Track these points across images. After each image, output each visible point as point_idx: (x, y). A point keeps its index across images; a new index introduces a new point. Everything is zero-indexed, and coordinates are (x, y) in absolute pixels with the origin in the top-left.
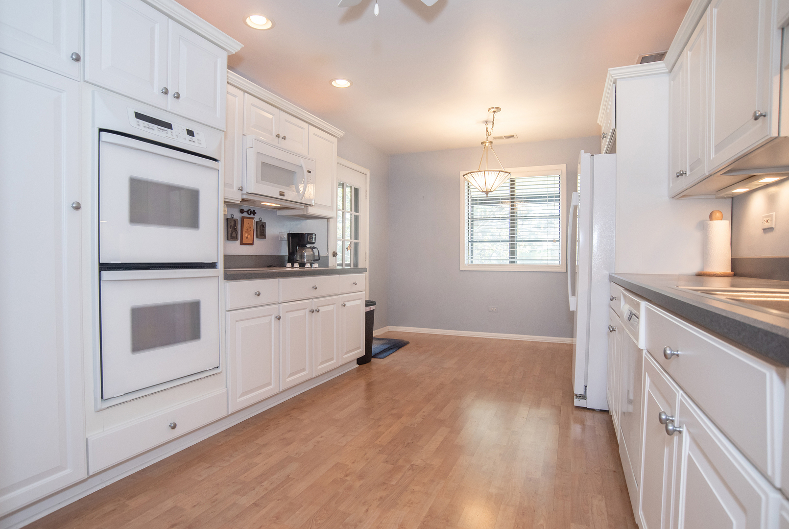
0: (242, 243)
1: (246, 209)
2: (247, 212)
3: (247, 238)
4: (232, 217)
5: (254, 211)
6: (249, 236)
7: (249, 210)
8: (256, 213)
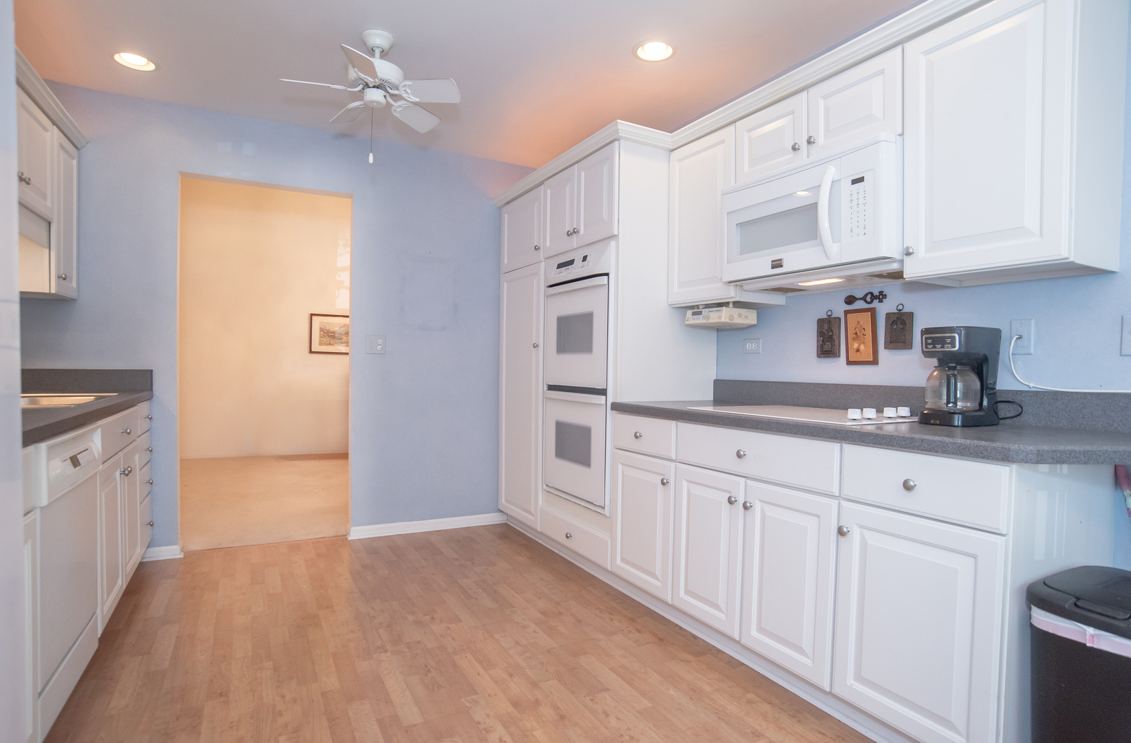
0: (849, 363)
1: (859, 294)
2: (864, 298)
3: (858, 350)
4: (829, 316)
5: (881, 293)
6: (862, 347)
7: (867, 295)
8: (885, 296)
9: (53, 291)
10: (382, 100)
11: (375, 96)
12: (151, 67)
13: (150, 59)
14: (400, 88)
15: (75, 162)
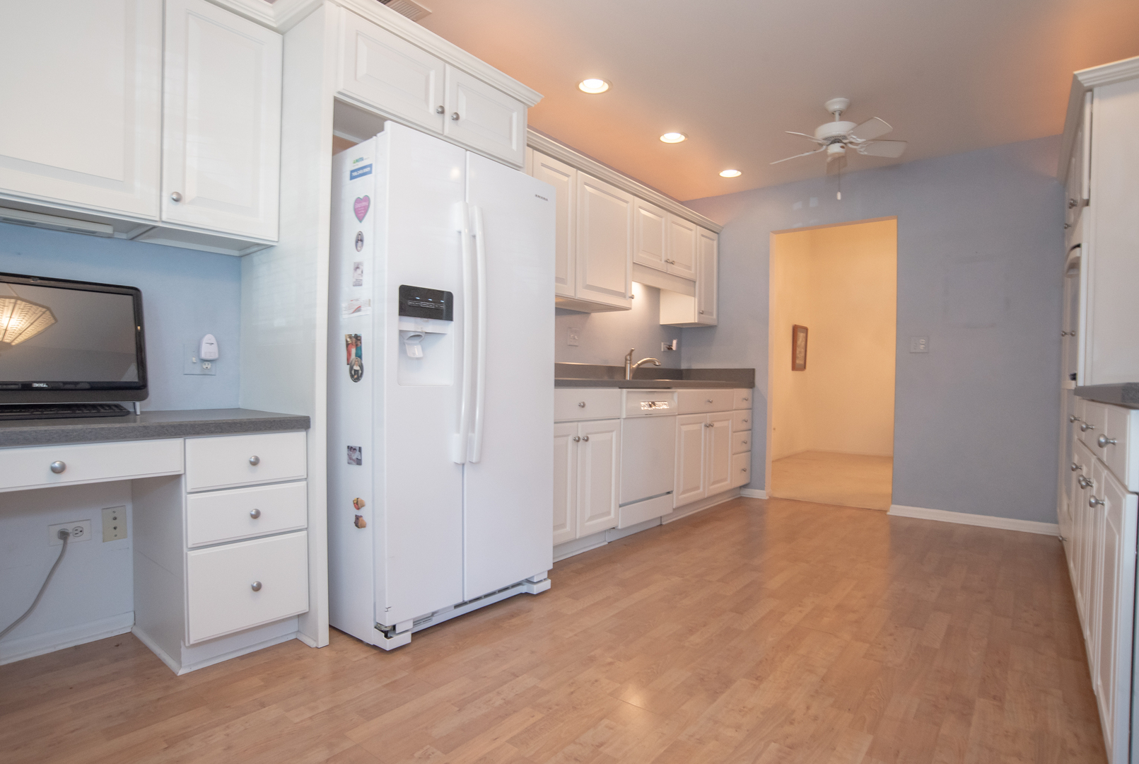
9: (696, 321)
10: (841, 150)
11: (835, 149)
12: (739, 173)
13: (738, 170)
14: (848, 137)
15: (715, 243)
